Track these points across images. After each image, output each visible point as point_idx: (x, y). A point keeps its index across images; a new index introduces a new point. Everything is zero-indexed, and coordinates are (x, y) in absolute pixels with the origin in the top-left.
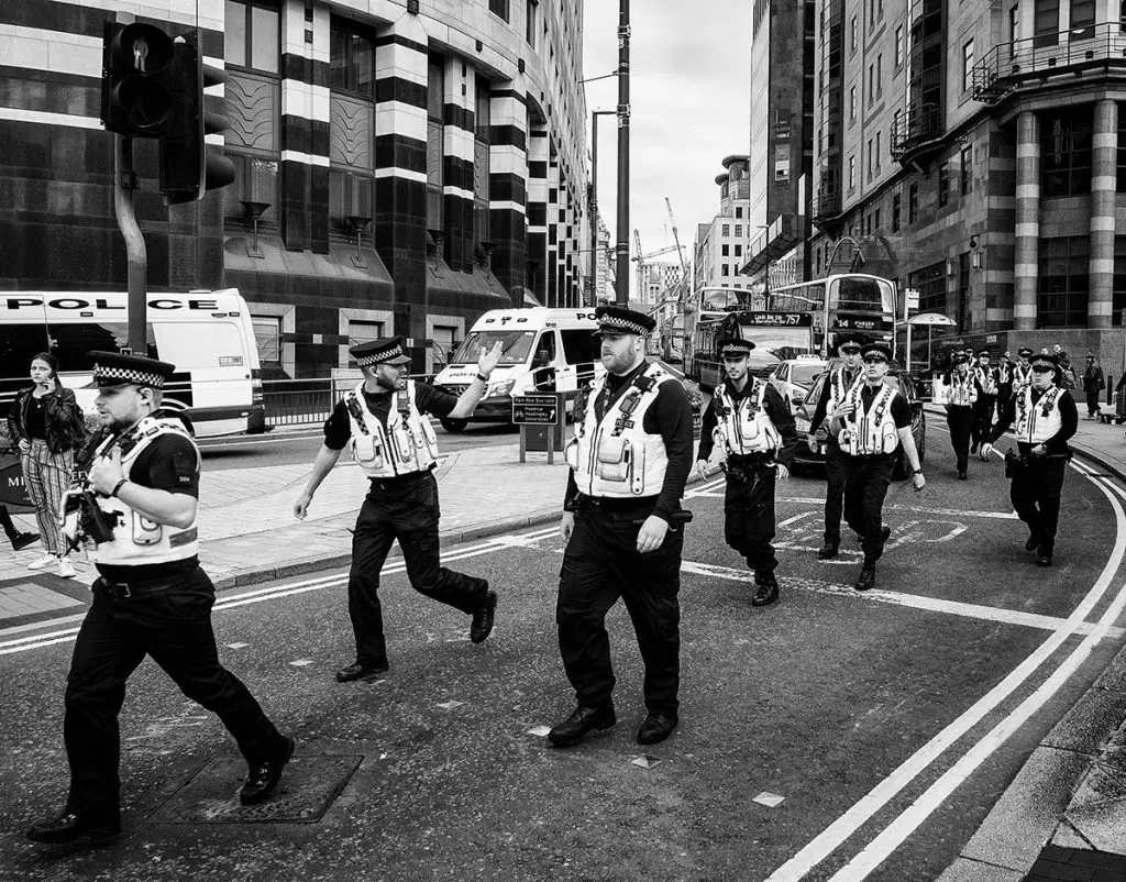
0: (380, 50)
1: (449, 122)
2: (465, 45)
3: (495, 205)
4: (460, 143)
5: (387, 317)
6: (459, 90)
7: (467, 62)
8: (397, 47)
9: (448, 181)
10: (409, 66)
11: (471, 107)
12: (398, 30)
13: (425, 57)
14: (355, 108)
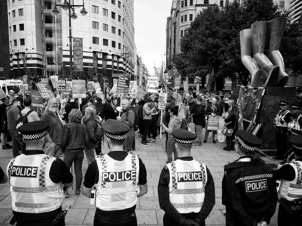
0: (107, 56)
1: (114, 62)
2: (116, 54)
3: (120, 70)
4: (115, 64)
5: (108, 84)
6: (115, 59)
7: (116, 55)
8: (109, 56)
9: (114, 69)
10: (110, 57)
11: (117, 60)
12: (109, 54)
13: (111, 56)
14: (105, 62)
